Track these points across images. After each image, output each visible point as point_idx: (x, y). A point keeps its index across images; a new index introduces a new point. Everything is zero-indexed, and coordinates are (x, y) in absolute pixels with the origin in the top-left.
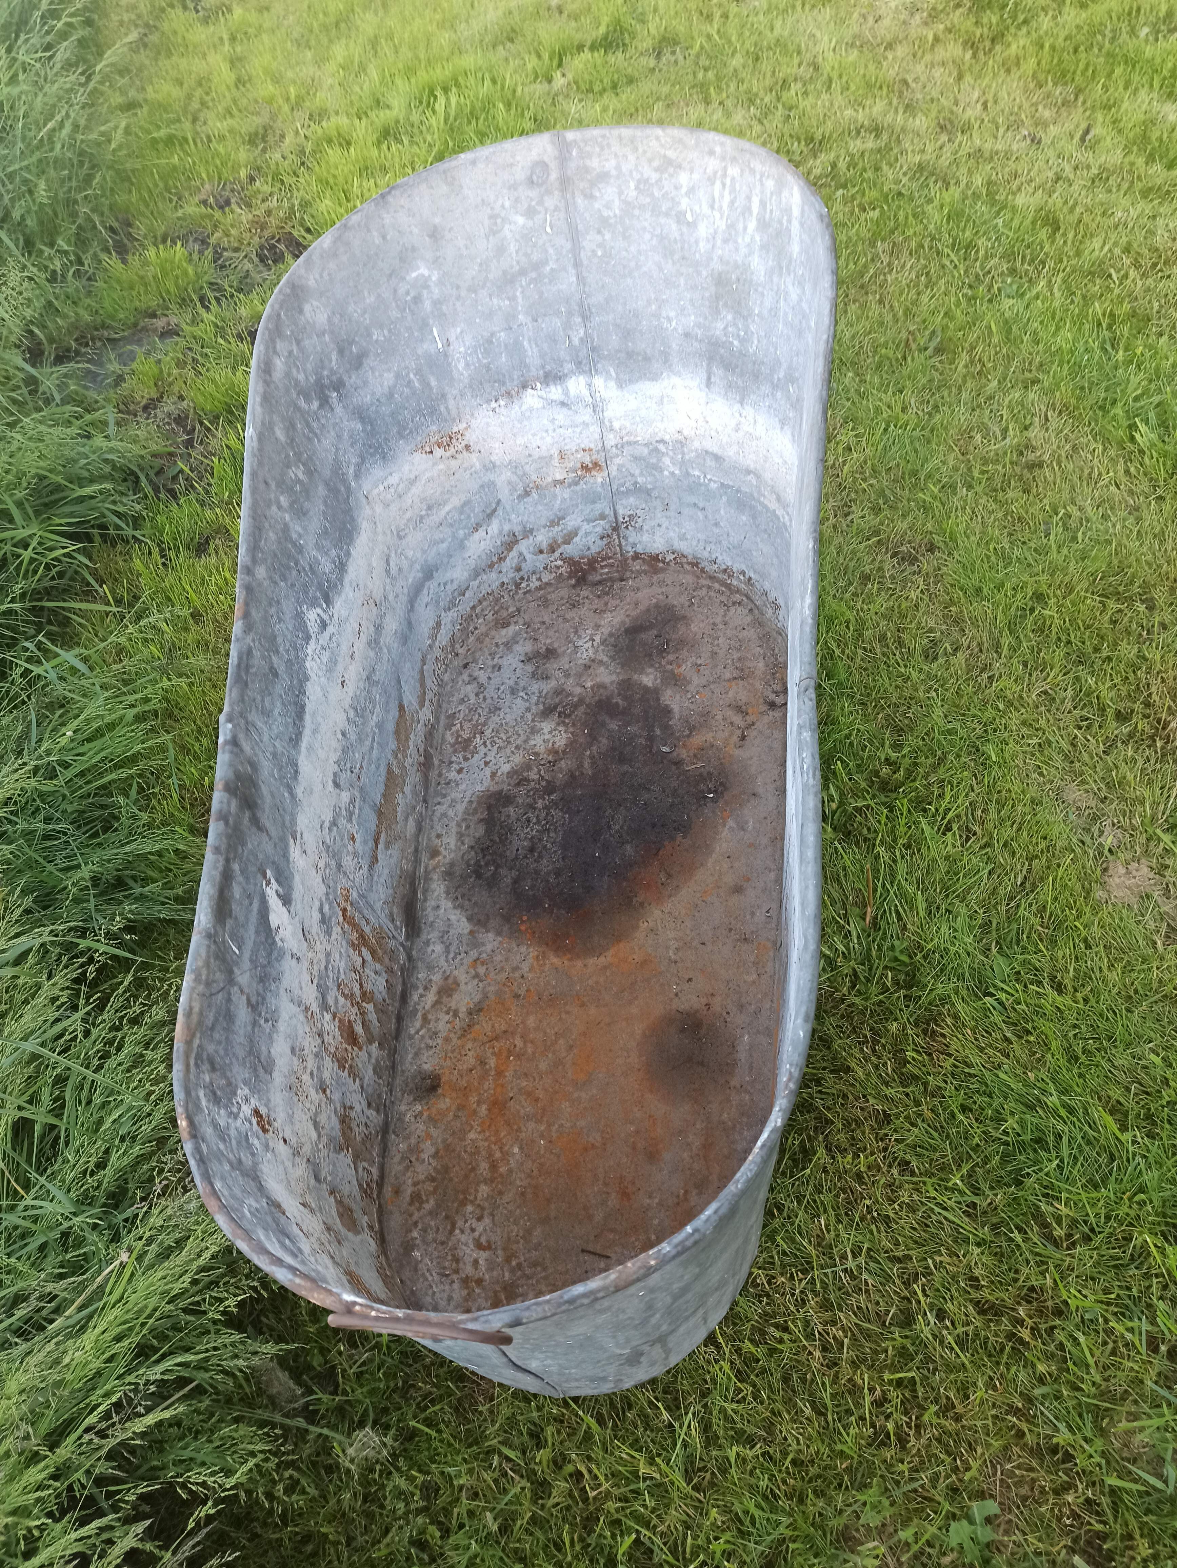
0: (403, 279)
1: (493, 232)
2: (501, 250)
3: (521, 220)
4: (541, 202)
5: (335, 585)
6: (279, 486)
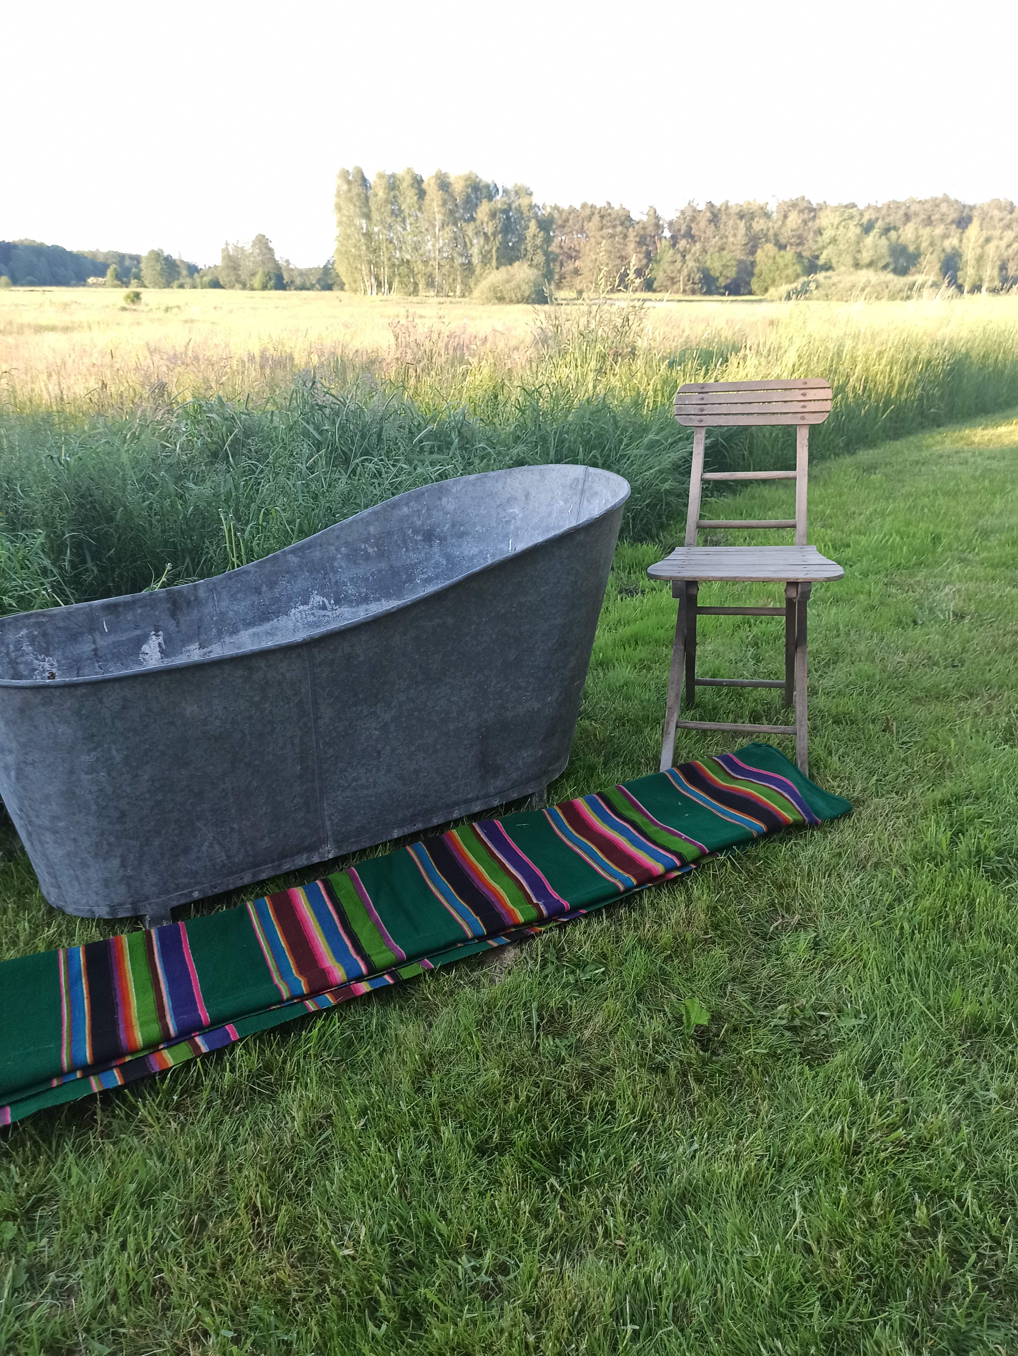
0: (505, 510)
1: (550, 505)
2: (550, 514)
3: (562, 503)
4: (571, 498)
5: (351, 601)
6: (347, 544)
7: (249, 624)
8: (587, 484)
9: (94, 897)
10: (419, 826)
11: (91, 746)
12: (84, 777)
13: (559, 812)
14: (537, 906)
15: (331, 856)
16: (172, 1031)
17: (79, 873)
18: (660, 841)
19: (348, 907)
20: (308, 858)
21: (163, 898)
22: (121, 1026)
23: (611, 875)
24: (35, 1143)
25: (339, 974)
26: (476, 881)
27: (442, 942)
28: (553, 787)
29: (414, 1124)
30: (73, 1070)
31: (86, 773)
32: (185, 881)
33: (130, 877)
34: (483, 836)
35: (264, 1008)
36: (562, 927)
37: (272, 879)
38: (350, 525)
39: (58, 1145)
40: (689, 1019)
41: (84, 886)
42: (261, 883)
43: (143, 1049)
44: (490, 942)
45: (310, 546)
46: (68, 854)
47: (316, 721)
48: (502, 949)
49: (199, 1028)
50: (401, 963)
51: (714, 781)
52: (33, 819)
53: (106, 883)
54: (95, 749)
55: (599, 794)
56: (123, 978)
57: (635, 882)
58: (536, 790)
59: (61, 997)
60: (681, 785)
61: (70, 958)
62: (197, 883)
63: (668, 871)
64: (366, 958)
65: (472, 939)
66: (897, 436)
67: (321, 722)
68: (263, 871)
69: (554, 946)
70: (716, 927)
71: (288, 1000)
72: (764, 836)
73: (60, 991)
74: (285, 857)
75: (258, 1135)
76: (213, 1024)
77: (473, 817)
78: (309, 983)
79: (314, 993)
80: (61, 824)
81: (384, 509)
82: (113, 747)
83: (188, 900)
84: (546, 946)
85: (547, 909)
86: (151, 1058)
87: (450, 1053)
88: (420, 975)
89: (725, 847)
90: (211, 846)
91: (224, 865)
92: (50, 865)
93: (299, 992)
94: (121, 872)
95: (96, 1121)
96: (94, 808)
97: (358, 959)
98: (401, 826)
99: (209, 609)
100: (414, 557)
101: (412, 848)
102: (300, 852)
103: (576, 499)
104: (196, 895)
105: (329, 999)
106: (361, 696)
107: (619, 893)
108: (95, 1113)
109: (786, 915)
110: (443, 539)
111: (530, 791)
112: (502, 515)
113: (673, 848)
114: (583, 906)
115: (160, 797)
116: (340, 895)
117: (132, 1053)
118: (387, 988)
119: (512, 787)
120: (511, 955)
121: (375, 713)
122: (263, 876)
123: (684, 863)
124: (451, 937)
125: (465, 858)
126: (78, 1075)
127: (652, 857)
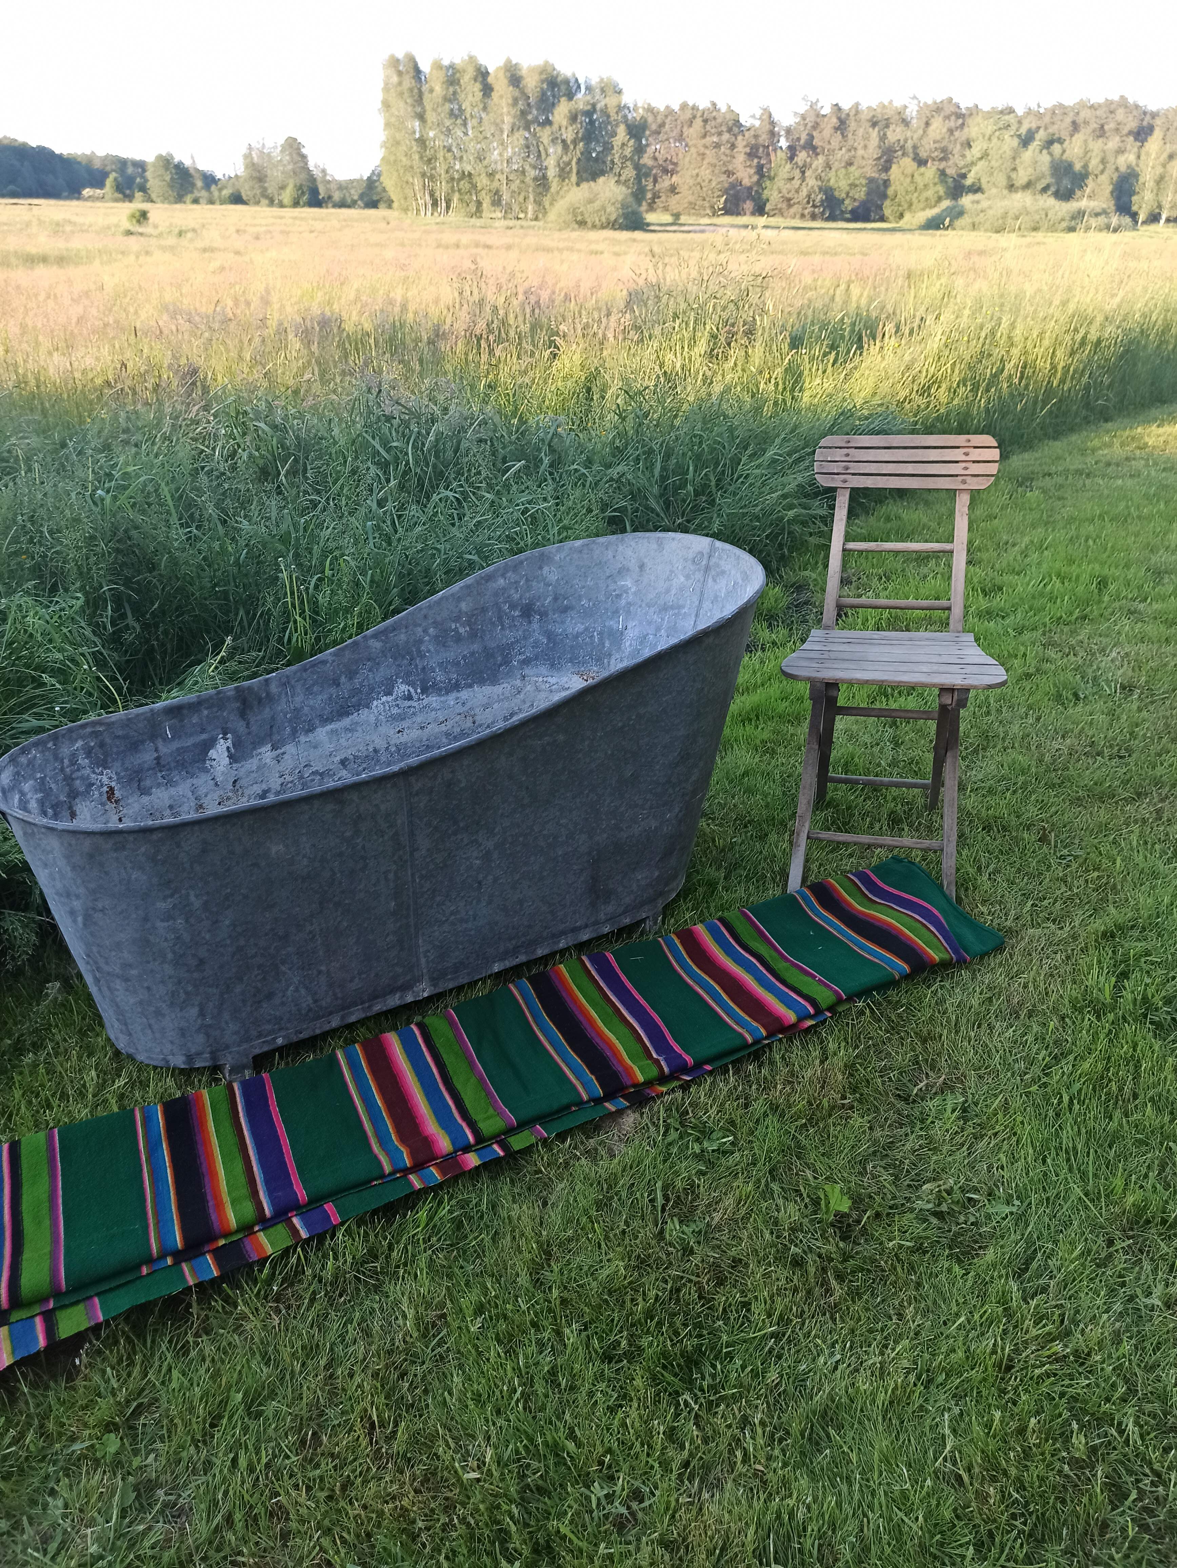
0: (615, 582)
1: (668, 579)
3: (682, 579)
4: (694, 574)
5: (440, 690)
6: (435, 624)
7: (326, 720)
8: (713, 560)
9: (169, 1046)
10: (522, 958)
11: (168, 892)
12: (160, 924)
13: (677, 941)
14: (657, 1062)
15: (426, 995)
16: (268, 1211)
17: (152, 1021)
18: (791, 981)
19: (449, 1059)
20: (401, 998)
21: (245, 1046)
22: (211, 1204)
23: (737, 1023)
24: (128, 1340)
25: (445, 1144)
26: (589, 1029)
27: (555, 1106)
28: (668, 910)
29: (534, 1324)
30: (163, 1256)
31: (162, 921)
32: (269, 1027)
33: (210, 1026)
34: (594, 973)
35: (363, 1184)
36: (685, 1087)
37: (361, 1022)
38: (439, 602)
39: (153, 1341)
40: (828, 1203)
41: (158, 1035)
42: (350, 1027)
43: (237, 1231)
44: (607, 1104)
45: (394, 628)
46: (141, 1003)
47: (412, 854)
48: (620, 1112)
49: (296, 1207)
50: (511, 1130)
51: (849, 904)
52: (102, 964)
53: (183, 1032)
54: (172, 896)
55: (721, 920)
56: (207, 1142)
57: (764, 1034)
58: (650, 914)
59: (141, 1165)
60: (813, 909)
61: (147, 1120)
62: (280, 1029)
63: (801, 1019)
64: (472, 1125)
65: (588, 1102)
66: (1057, 435)
67: (417, 855)
68: (352, 1013)
69: (677, 1110)
70: (854, 1089)
71: (390, 1174)
72: (907, 977)
73: (140, 1159)
74: (376, 997)
75: (367, 1333)
76: (311, 1202)
77: (581, 947)
78: (413, 1154)
79: (418, 1167)
80: (134, 972)
81: (478, 583)
82: (192, 893)
83: (271, 1047)
84: (668, 1110)
85: (669, 1066)
86: (247, 1242)
87: (570, 1240)
88: (532, 1145)
89: (865, 993)
90: (297, 990)
91: (310, 1010)
92: (120, 1013)
93: (402, 1166)
94: (199, 1021)
95: (191, 1314)
96: (170, 956)
97: (464, 1125)
98: (502, 959)
99: (282, 706)
100: (510, 636)
101: (516, 987)
102: (392, 991)
103: (699, 576)
104: (280, 1041)
105: (435, 1174)
106: (462, 825)
107: (747, 1046)
108: (189, 1306)
109: (931, 1073)
110: (543, 614)
111: (644, 915)
112: (612, 587)
113: (805, 991)
114: (708, 1061)
115: (242, 942)
116: (439, 1043)
117: (226, 1235)
118: (498, 1160)
119: (624, 912)
120: (630, 1119)
121: (476, 841)
122: (353, 1019)
123: (819, 1011)
124: (565, 1101)
125: (575, 1000)
126: (169, 1261)
127: (782, 1001)
